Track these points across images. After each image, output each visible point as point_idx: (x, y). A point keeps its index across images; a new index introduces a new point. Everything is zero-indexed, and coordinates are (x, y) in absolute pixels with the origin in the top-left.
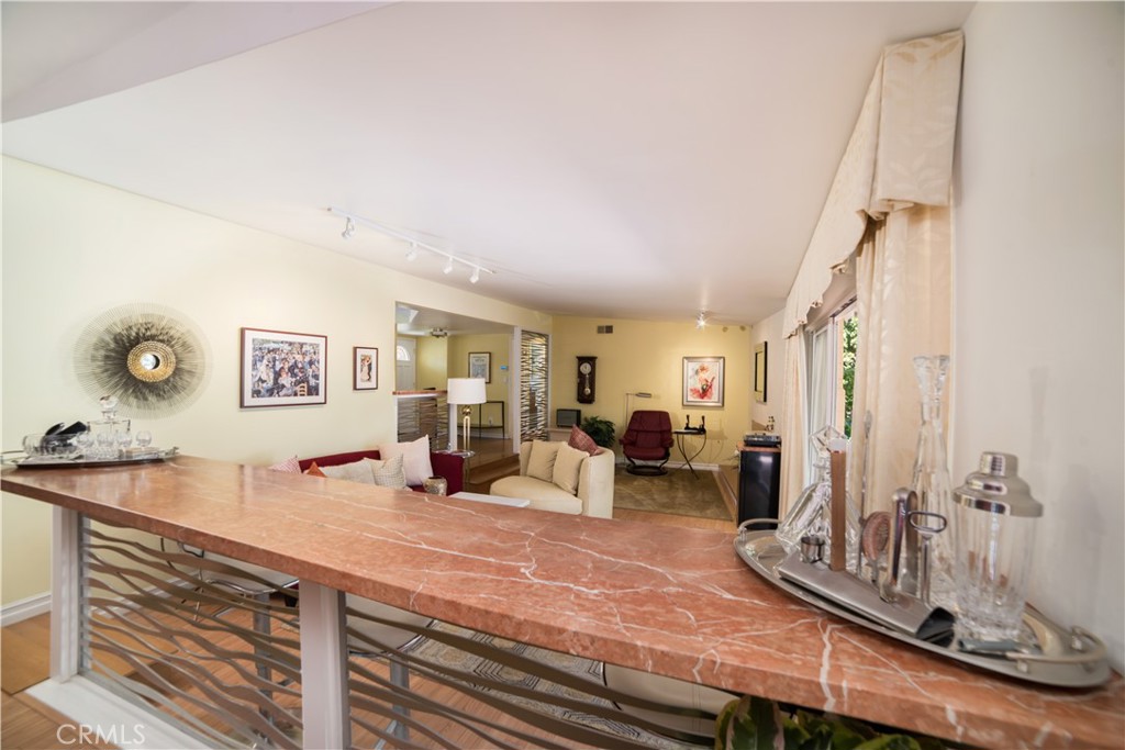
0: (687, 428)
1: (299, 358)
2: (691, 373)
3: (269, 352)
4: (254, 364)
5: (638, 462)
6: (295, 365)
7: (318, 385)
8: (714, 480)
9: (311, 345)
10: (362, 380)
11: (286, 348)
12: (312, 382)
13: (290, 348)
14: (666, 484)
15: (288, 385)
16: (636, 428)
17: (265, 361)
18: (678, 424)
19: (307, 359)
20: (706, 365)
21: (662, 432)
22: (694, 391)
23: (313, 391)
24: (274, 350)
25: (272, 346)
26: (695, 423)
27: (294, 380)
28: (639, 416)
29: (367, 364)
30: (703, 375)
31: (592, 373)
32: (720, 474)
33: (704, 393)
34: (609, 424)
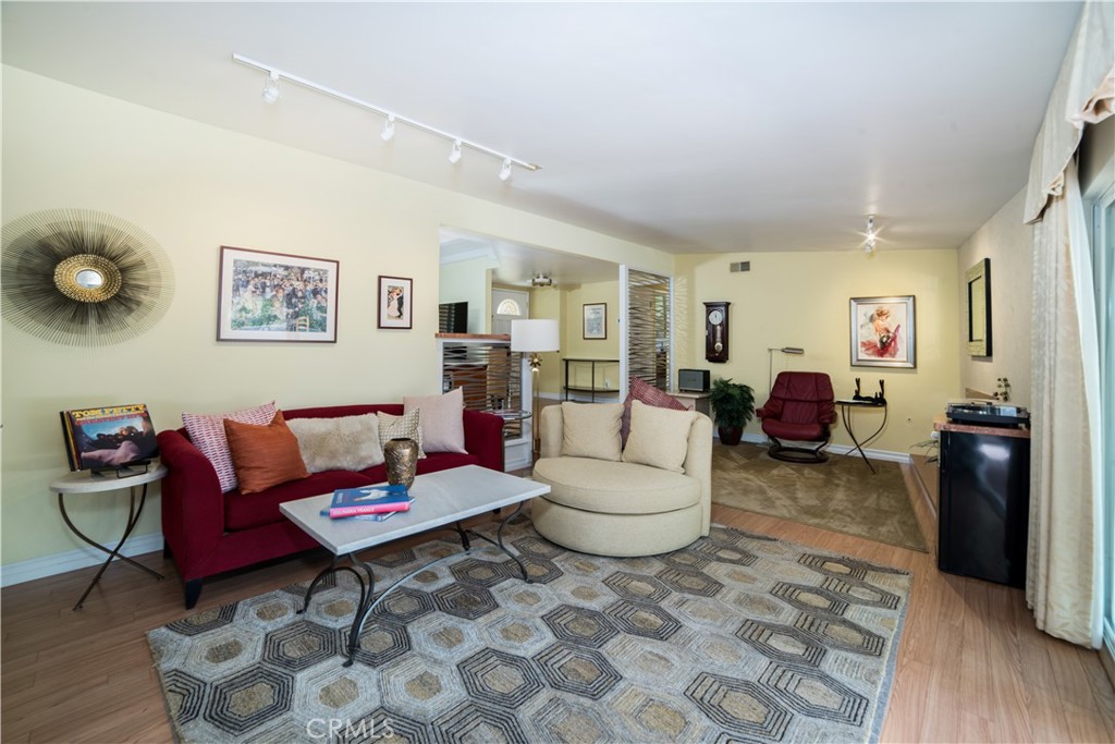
0: (857, 397)
1: (299, 285)
2: (862, 319)
3: (257, 275)
4: (236, 289)
5: (785, 443)
6: (293, 293)
7: (325, 319)
8: (900, 476)
9: (316, 270)
10: (389, 316)
11: (281, 272)
12: (317, 315)
13: (286, 273)
14: (822, 476)
15: (282, 317)
16: (782, 395)
17: (251, 287)
18: (843, 391)
19: (310, 287)
20: (885, 308)
21: (819, 402)
22: (868, 346)
23: (321, 325)
24: (264, 275)
25: (261, 269)
26: (869, 390)
27: (291, 311)
28: (786, 380)
29: (396, 297)
30: (881, 323)
31: (725, 325)
32: (912, 468)
33: (885, 347)
34: (745, 391)
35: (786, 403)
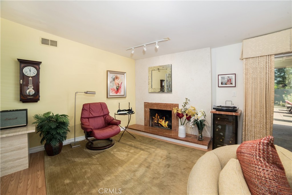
2: (111, 79)
16: (88, 116)
20: (118, 76)
21: (104, 116)
22: (113, 90)
28: (88, 108)
30: (117, 81)
33: (118, 90)
35: (90, 119)
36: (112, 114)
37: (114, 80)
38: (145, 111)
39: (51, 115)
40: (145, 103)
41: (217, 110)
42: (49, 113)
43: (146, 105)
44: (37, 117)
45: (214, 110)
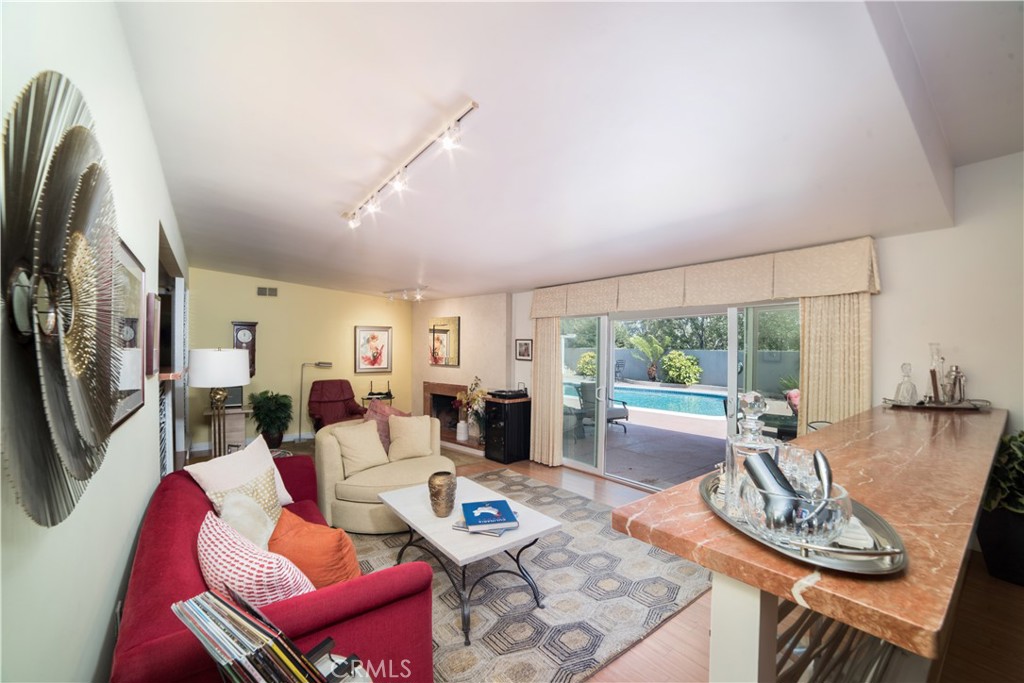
0: (372, 394)
16: (317, 400)
20: (375, 334)
21: (344, 401)
22: (366, 359)
28: (320, 387)
30: (374, 344)
31: (252, 342)
33: (375, 360)
35: (322, 405)
36: (358, 400)
37: (368, 341)
38: (425, 398)
39: (270, 394)
40: (425, 383)
41: (493, 395)
42: (266, 392)
43: (427, 386)
44: (252, 397)
45: (490, 397)
